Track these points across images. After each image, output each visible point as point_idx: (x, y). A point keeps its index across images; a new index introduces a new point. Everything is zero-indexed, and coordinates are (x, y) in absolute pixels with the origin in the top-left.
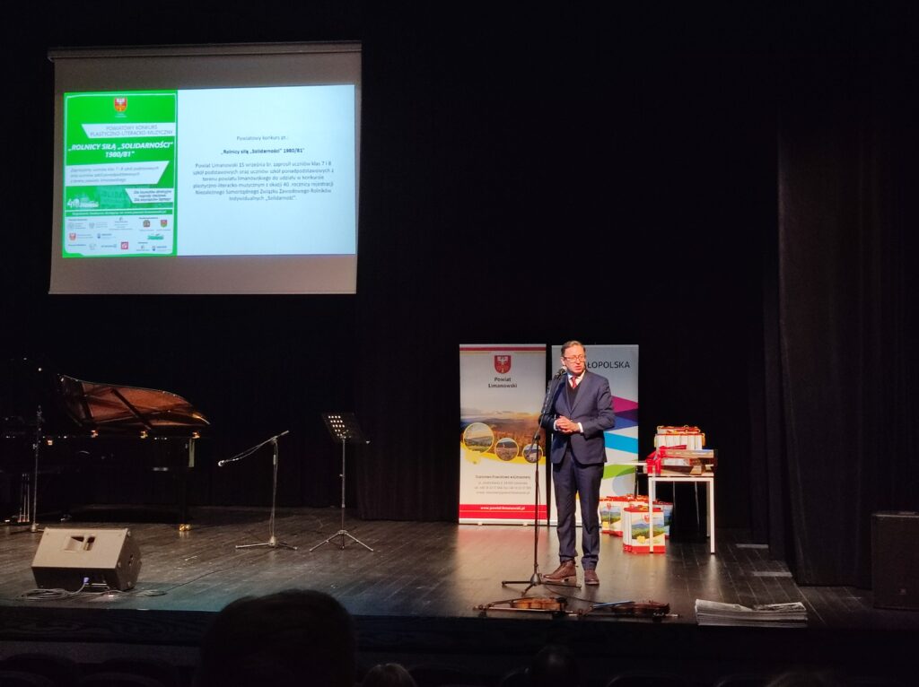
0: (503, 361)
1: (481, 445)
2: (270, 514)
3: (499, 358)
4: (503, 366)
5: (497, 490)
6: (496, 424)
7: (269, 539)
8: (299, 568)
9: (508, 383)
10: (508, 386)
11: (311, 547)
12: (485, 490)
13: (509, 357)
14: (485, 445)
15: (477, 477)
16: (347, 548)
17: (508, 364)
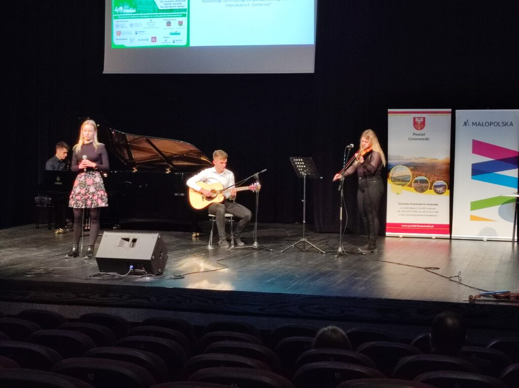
0: (419, 121)
1: (403, 181)
2: (253, 226)
3: (417, 120)
4: (419, 125)
5: (413, 213)
6: (414, 166)
7: (253, 243)
8: (273, 263)
9: (423, 137)
10: (423, 139)
11: (283, 250)
12: (405, 213)
13: (424, 118)
14: (406, 181)
15: (399, 204)
16: (307, 251)
17: (423, 123)
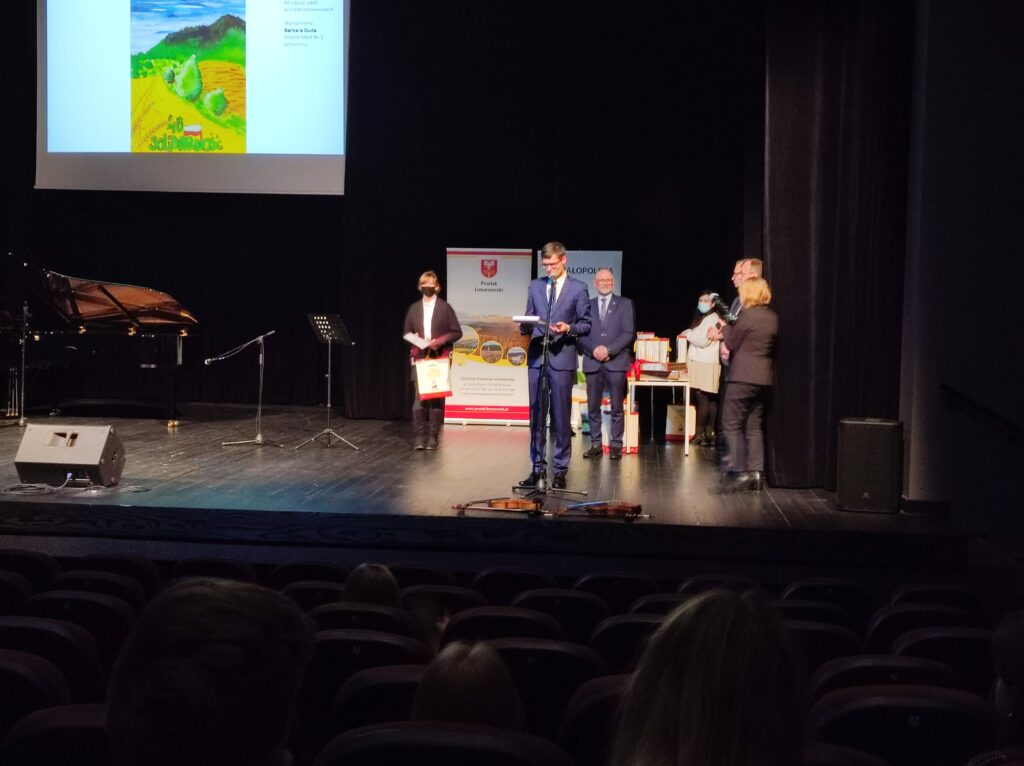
0: (489, 265)
1: (467, 347)
2: (257, 411)
3: (486, 263)
4: (489, 271)
5: (481, 392)
6: (483, 327)
7: (254, 437)
8: (284, 465)
9: (494, 287)
10: (494, 290)
11: (296, 445)
12: (470, 391)
13: (496, 262)
14: (471, 348)
15: (463, 378)
16: (333, 447)
17: (495, 269)
